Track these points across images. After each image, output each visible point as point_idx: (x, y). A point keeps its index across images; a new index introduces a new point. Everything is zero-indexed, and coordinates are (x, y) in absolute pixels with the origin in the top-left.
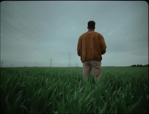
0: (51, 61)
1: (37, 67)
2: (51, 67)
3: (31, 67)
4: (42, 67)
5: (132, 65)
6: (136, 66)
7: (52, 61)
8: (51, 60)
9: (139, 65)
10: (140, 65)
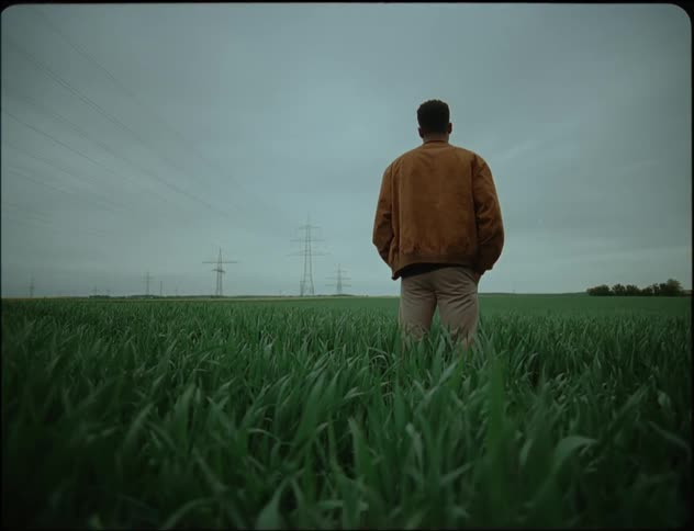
0: (220, 271)
1: (154, 297)
2: (218, 297)
3: (124, 298)
4: (178, 297)
5: (593, 287)
6: (611, 294)
7: (224, 267)
8: (220, 262)
9: (623, 287)
10: (628, 287)
